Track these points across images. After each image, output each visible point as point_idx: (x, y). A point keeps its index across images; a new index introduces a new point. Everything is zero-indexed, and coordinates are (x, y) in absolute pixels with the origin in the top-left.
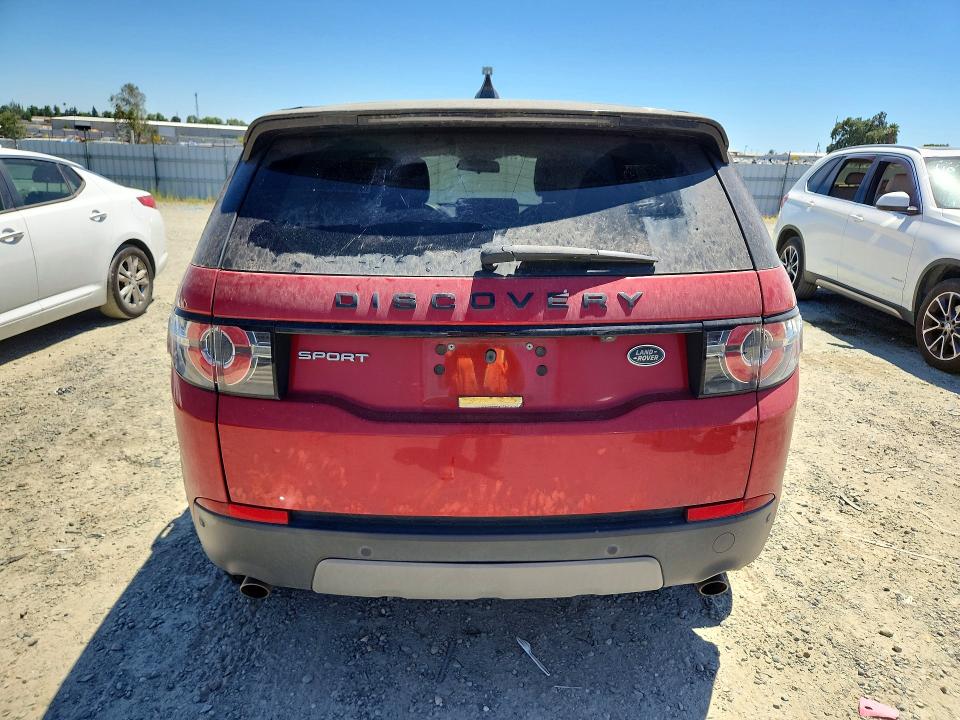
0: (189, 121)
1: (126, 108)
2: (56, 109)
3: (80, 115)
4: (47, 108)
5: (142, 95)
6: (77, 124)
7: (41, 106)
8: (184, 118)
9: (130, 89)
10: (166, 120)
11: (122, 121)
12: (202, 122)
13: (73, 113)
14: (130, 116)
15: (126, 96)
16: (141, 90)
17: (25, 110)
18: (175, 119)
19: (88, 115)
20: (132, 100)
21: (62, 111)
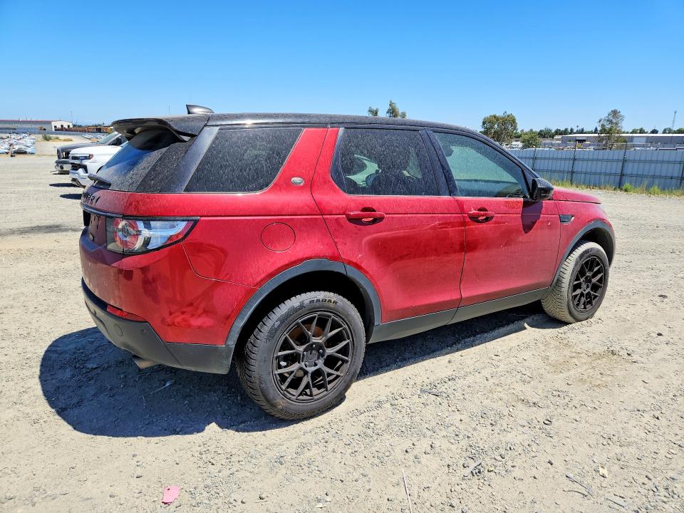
0: (664, 132)
1: (608, 126)
2: (572, 130)
3: (585, 133)
4: (566, 129)
5: (623, 117)
6: (577, 138)
7: (562, 129)
8: (661, 130)
9: (615, 113)
10: (647, 133)
11: (603, 135)
12: (675, 132)
13: (582, 132)
14: (609, 132)
15: (611, 118)
16: (622, 113)
17: (553, 131)
18: (654, 132)
19: (591, 133)
20: (614, 121)
21: (575, 131)
